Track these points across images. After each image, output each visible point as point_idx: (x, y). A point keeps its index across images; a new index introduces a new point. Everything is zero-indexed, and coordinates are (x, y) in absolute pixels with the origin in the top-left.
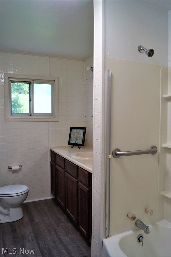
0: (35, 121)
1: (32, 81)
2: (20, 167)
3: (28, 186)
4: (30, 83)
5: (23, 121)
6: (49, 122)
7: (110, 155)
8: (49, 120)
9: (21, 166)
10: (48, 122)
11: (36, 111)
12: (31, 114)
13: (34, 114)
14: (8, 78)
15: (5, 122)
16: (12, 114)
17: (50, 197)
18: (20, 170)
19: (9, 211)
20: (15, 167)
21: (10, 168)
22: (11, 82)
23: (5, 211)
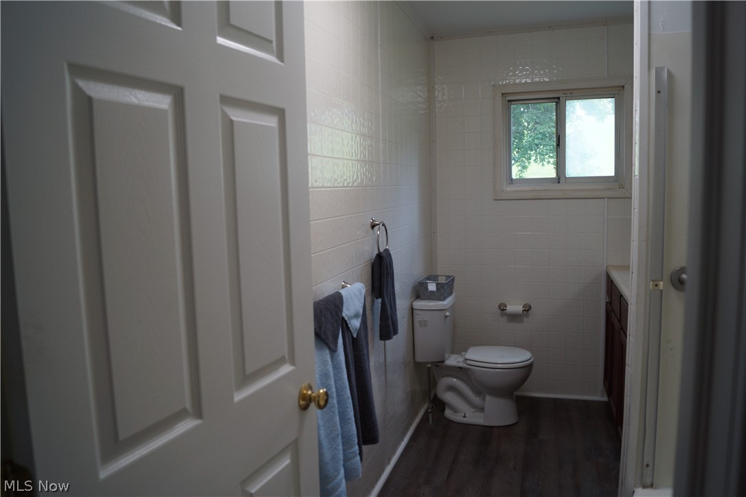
0: (567, 197)
1: (562, 95)
2: (527, 309)
3: (531, 352)
4: (557, 101)
5: (536, 197)
6: (606, 199)
7: (662, 281)
8: (606, 194)
9: (530, 306)
10: (603, 198)
12: (559, 179)
13: (567, 178)
14: (502, 94)
15: (495, 200)
16: (511, 181)
17: (603, 397)
18: (527, 316)
19: (484, 399)
20: (515, 307)
21: (502, 308)
22: (510, 103)
23: (476, 400)
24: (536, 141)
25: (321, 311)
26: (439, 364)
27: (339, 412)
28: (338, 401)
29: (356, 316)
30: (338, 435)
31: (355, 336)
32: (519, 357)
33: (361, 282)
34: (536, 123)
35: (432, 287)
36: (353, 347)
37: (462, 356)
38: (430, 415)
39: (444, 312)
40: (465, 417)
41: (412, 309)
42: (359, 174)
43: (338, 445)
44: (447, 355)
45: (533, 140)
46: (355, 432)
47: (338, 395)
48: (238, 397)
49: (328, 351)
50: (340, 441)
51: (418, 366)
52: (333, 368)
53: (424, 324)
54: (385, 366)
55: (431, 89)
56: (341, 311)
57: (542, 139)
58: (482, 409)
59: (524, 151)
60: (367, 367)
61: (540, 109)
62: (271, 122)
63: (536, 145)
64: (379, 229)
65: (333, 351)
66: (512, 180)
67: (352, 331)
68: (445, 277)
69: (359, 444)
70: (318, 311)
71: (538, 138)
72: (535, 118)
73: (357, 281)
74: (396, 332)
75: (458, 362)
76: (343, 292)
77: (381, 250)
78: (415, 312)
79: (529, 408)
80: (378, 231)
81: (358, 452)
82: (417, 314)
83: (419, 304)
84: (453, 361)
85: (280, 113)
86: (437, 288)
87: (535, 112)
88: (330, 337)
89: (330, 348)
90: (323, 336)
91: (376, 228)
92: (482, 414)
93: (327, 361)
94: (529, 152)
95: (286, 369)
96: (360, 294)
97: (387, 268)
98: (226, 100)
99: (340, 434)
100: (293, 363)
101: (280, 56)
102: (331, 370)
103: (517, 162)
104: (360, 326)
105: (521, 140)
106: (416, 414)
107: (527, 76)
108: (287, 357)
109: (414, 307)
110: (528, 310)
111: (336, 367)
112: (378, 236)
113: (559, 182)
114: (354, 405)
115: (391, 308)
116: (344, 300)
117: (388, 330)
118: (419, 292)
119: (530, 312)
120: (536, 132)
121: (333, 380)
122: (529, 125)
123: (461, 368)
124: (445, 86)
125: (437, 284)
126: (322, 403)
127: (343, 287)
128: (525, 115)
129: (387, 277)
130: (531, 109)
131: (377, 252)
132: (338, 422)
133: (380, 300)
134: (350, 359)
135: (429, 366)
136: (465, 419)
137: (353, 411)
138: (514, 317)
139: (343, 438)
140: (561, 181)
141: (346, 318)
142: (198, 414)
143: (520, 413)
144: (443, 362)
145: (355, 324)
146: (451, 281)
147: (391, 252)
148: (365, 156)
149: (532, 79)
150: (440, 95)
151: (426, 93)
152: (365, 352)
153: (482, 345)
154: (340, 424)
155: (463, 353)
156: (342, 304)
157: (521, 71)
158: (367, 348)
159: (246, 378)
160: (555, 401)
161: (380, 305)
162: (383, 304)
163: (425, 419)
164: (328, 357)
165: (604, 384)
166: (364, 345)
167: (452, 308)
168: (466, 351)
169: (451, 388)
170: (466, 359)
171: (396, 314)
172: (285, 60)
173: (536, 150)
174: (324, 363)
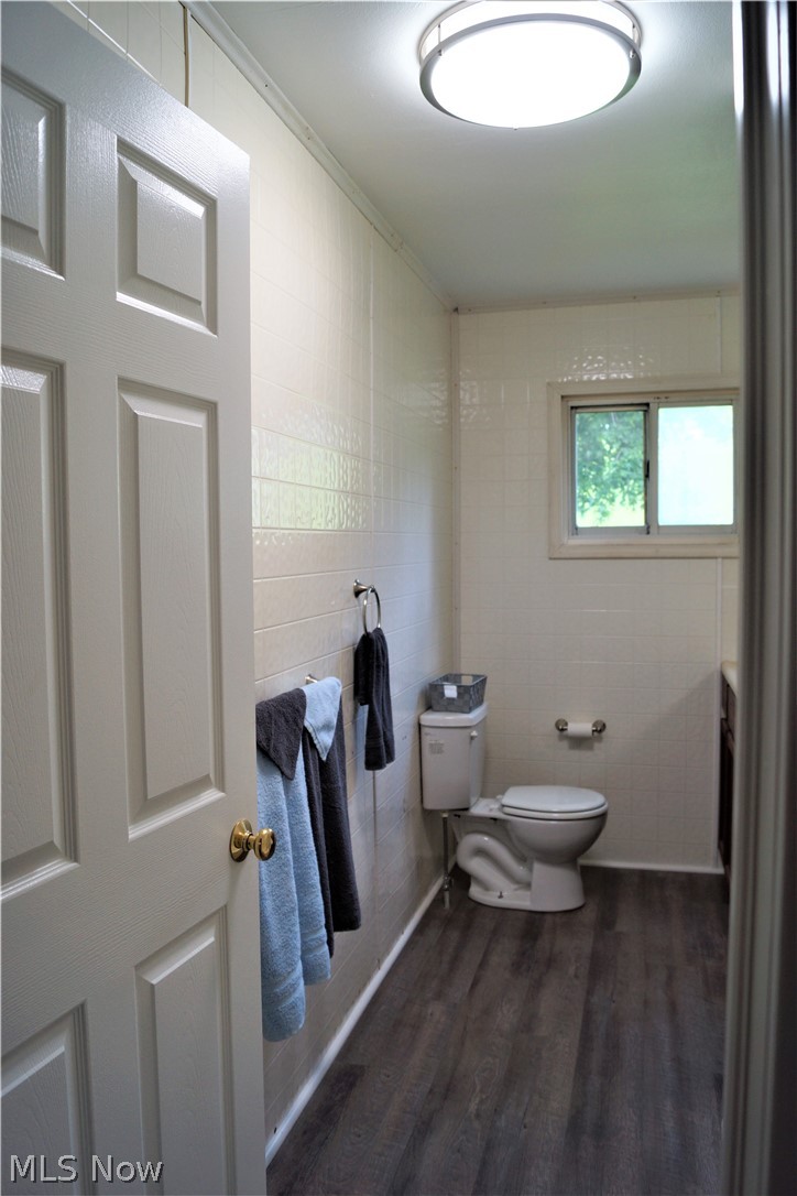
0: (660, 555)
1: (652, 400)
2: (600, 729)
4: (645, 408)
5: (613, 555)
6: (720, 560)
8: (719, 551)
9: (604, 725)
10: (716, 558)
11: (666, 517)
12: (648, 528)
13: (659, 527)
14: (563, 397)
15: (551, 559)
16: (576, 530)
17: (717, 866)
18: (600, 740)
19: (531, 870)
20: (580, 726)
21: (561, 727)
22: (574, 411)
23: (519, 870)
24: (623, 473)
25: (270, 716)
26: (460, 812)
27: (296, 875)
28: (294, 857)
29: (326, 727)
30: (293, 910)
31: (324, 758)
32: (586, 802)
33: (338, 677)
34: (623, 445)
35: (451, 691)
36: (321, 774)
37: (498, 800)
38: (447, 895)
39: (468, 730)
40: (501, 897)
41: (420, 726)
42: (336, 511)
43: (293, 925)
44: (473, 800)
45: (618, 471)
46: (322, 908)
47: (296, 848)
48: (134, 833)
49: (279, 778)
50: (296, 918)
51: (428, 815)
52: (288, 804)
53: (436, 748)
54: (375, 812)
55: (453, 388)
56: (303, 717)
57: (632, 470)
58: (528, 886)
59: (605, 488)
60: (343, 808)
61: (628, 424)
62: (197, 421)
63: (624, 479)
64: (366, 598)
65: (288, 778)
66: (576, 528)
67: (320, 750)
68: (471, 678)
69: (327, 926)
70: (266, 715)
71: (625, 469)
72: (621, 436)
73: (330, 676)
74: (390, 758)
75: (491, 810)
76: (307, 690)
77: (370, 630)
78: (424, 730)
79: (601, 884)
80: (367, 601)
81: (325, 939)
82: (427, 734)
83: (430, 718)
84: (482, 808)
85: (210, 408)
86: (459, 694)
87: (621, 427)
88: (284, 757)
89: (283, 773)
90: (273, 755)
91: (362, 595)
92: (528, 893)
93: (278, 793)
94: (612, 490)
95: (211, 796)
96: (334, 693)
97: (378, 658)
98: (127, 385)
99: (297, 908)
100: (222, 788)
101: (212, 324)
102: (284, 807)
103: (593, 504)
104: (333, 743)
105: (599, 471)
106: (424, 892)
107: (599, 371)
108: (212, 776)
109: (422, 723)
110: (600, 731)
111: (292, 803)
112: (365, 607)
113: (648, 533)
114: (320, 866)
115: (384, 720)
116: (308, 701)
117: (378, 753)
118: (431, 699)
119: (604, 734)
120: (622, 459)
121: (287, 824)
122: (611, 448)
123: (495, 819)
124: (474, 383)
125: (459, 687)
126: (266, 851)
127: (308, 682)
128: (605, 433)
129: (378, 672)
130: (614, 424)
131: (363, 632)
132: (294, 890)
133: (366, 707)
134: (315, 793)
135: (445, 815)
136: (500, 900)
137: (318, 873)
138: (579, 742)
139: (301, 916)
140: (651, 530)
141: (310, 730)
142: (72, 853)
143: (587, 891)
144: (467, 809)
145: (325, 740)
146: (481, 682)
147: (386, 635)
148: (345, 484)
149: (608, 375)
150: (467, 396)
151: (445, 393)
152: (340, 784)
153: (529, 783)
154: (297, 893)
155: (498, 797)
156: (304, 707)
157: (591, 363)
158: (344, 779)
159: (147, 805)
160: (643, 874)
161: (366, 715)
162: (371, 713)
163: (438, 900)
164: (280, 788)
165: (719, 847)
166: (339, 773)
167: (482, 725)
168: (503, 793)
169: (481, 852)
170: (504, 806)
171: (391, 731)
172: (220, 330)
173: (622, 487)
174: (274, 796)
